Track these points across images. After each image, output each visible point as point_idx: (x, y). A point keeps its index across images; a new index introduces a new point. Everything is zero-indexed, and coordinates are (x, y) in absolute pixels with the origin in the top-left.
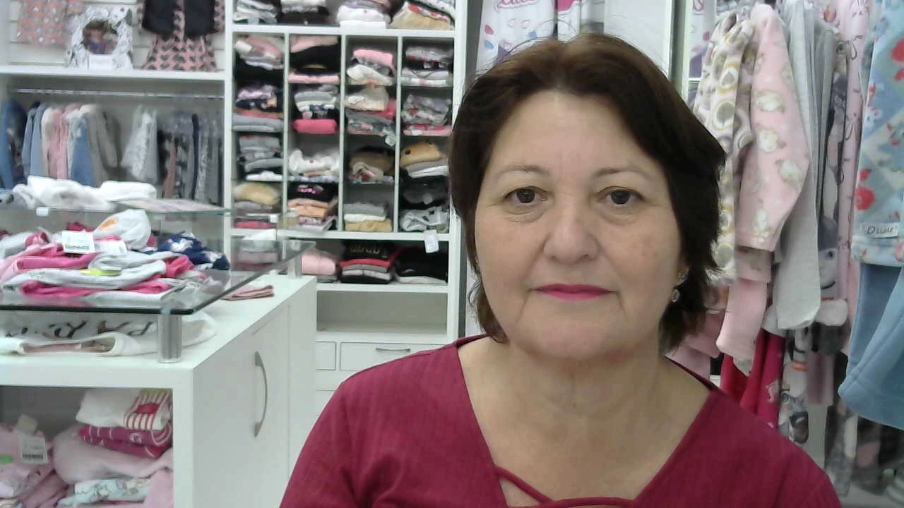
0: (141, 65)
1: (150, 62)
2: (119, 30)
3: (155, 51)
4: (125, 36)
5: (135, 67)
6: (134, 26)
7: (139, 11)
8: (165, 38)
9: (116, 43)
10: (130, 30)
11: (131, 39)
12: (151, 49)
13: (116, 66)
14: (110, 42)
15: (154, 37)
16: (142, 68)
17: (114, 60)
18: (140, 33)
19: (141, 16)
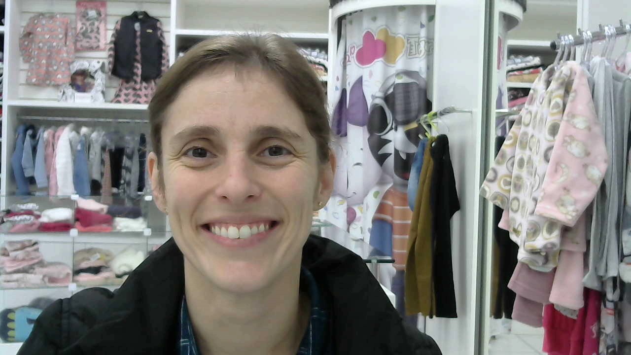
0: (111, 100)
1: (117, 99)
2: (96, 76)
3: (120, 90)
4: (100, 80)
5: (106, 101)
6: (106, 73)
7: (110, 63)
8: (127, 82)
9: (94, 84)
10: (104, 76)
11: (104, 83)
12: (118, 89)
13: (93, 100)
14: (89, 84)
15: (120, 81)
16: (111, 102)
17: (92, 96)
18: (110, 78)
19: (111, 66)
